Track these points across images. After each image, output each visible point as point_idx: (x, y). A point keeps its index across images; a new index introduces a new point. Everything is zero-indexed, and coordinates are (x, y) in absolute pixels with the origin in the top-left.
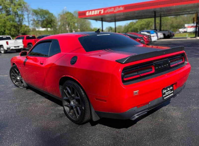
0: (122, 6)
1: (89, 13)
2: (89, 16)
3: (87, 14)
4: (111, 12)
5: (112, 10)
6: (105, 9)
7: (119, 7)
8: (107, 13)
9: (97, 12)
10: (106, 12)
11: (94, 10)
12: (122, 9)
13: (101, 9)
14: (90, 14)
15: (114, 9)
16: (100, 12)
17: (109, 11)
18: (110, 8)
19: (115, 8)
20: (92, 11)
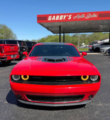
0: (96, 13)
1: (52, 17)
2: (51, 21)
3: (50, 19)
4: (81, 19)
5: (83, 16)
6: (73, 15)
7: (92, 13)
8: (77, 19)
9: (63, 17)
10: (75, 18)
11: (60, 15)
12: (95, 16)
13: (69, 14)
14: (54, 18)
15: (86, 16)
16: (67, 18)
17: (79, 17)
18: (81, 14)
19: (86, 14)
20: (56, 15)
